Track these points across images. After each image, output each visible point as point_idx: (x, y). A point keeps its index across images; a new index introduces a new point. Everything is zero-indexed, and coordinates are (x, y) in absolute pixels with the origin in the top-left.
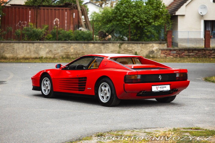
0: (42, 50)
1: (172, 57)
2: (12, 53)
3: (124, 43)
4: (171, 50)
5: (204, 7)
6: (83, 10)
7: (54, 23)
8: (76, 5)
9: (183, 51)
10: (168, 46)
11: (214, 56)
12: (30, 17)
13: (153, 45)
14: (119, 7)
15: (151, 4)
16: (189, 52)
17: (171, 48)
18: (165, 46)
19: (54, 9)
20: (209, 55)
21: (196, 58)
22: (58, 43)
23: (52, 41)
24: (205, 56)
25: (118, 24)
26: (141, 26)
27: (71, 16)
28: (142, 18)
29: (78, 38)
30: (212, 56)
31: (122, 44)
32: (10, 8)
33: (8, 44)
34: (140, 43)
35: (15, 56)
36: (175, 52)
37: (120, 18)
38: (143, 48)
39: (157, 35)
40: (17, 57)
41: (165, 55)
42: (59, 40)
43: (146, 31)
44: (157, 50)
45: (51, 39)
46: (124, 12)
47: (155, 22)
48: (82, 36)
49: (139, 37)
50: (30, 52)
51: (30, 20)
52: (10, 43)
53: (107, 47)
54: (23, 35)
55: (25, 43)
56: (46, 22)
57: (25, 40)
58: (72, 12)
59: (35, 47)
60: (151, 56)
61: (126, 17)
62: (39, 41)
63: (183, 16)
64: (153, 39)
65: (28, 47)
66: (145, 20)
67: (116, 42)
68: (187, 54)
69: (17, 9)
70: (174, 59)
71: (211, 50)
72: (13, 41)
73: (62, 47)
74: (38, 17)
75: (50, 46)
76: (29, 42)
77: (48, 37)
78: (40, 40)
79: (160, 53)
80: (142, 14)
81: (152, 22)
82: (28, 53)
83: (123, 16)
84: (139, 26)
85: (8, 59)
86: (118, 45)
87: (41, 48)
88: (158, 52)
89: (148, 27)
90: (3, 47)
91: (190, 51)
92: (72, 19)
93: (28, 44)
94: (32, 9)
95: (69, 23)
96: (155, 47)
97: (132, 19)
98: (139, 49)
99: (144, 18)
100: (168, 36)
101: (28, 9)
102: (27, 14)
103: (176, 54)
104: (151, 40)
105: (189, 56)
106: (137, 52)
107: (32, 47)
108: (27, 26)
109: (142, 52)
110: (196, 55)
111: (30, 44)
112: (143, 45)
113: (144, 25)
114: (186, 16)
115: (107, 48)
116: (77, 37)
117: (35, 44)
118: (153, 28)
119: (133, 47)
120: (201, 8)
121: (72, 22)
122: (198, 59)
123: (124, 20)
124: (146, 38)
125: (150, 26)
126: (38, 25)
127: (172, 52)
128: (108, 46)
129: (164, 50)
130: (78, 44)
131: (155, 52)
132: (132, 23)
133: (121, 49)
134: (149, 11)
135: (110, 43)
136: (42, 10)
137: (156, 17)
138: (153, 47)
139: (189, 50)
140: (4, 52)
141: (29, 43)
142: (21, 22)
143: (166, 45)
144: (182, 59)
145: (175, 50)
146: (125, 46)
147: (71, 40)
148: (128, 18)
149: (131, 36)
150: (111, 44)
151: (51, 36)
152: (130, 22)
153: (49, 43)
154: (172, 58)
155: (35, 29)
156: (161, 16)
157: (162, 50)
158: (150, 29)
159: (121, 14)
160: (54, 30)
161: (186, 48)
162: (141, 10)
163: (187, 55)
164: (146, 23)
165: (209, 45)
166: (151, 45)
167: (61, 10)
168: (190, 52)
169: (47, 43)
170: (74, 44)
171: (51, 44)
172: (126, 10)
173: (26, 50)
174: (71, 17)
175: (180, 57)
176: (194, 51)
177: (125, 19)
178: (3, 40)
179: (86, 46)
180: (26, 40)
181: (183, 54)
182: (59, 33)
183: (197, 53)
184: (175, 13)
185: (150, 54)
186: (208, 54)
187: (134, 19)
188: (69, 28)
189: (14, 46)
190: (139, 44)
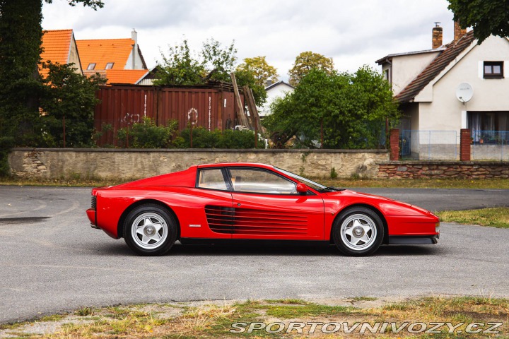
0: (163, 164)
1: (399, 177)
2: (110, 170)
3: (312, 152)
4: (397, 165)
5: (467, 87)
6: (246, 94)
7: (189, 117)
8: (231, 85)
9: (420, 167)
10: (391, 158)
11: (478, 177)
12: (145, 105)
13: (363, 156)
14: (303, 87)
15: (361, 82)
16: (430, 169)
17: (398, 162)
18: (386, 158)
19: (189, 92)
20: (469, 175)
21: (444, 179)
22: (193, 152)
23: (182, 148)
24: (460, 175)
25: (301, 118)
26: (341, 121)
27: (219, 103)
28: (342, 107)
29: (228, 144)
30: (474, 176)
31: (307, 153)
32: (110, 90)
33: (104, 154)
34: (340, 153)
35: (116, 175)
36: (405, 168)
37: (304, 107)
38: (347, 162)
39: (373, 138)
40: (120, 177)
41: (387, 175)
42: (194, 147)
43: (352, 130)
44: (371, 165)
45: (182, 144)
46: (312, 97)
47: (368, 113)
48: (236, 140)
49: (339, 141)
50: (143, 168)
51: (145, 112)
52: (107, 152)
53: (281, 159)
54: (131, 138)
55: (134, 152)
56: (173, 114)
57: (134, 147)
58: (220, 97)
59: (151, 159)
60: (361, 175)
61: (316, 106)
62: (159, 149)
63: (429, 103)
64: (365, 146)
65: (139, 159)
66: (350, 111)
67: (296, 150)
68: (428, 172)
69: (123, 91)
70: (404, 181)
71: (472, 165)
72: (113, 150)
73: (200, 159)
74: (160, 106)
75: (177, 157)
76: (141, 150)
77: (177, 141)
78: (163, 147)
79: (377, 170)
80: (344, 99)
81: (362, 114)
82: (139, 170)
83: (311, 104)
84: (338, 121)
85: (103, 180)
86: (301, 155)
87: (162, 162)
88: (373, 168)
89: (355, 123)
90: (95, 160)
91: (433, 167)
92: (220, 109)
93: (138, 154)
94: (149, 92)
95: (215, 117)
96: (368, 159)
97: (325, 108)
98: (338, 164)
99: (347, 107)
100: (393, 138)
101: (143, 91)
102: (141, 101)
103: (406, 173)
104: (361, 146)
105: (431, 175)
106: (335, 169)
107: (147, 160)
108: (140, 122)
109: (343, 168)
110: (444, 174)
111: (143, 155)
112: (347, 155)
113: (347, 119)
114: (433, 104)
115: (280, 161)
116: (228, 141)
117: (152, 155)
118: (365, 125)
119: (328, 160)
120: (461, 89)
121: (220, 114)
122: (446, 182)
123: (311, 111)
124: (351, 143)
125: (358, 121)
126: (160, 119)
127: (398, 168)
128: (283, 157)
129: (385, 165)
130: (229, 155)
131: (369, 168)
132: (326, 115)
133: (306, 162)
134: (357, 94)
135: (287, 152)
136: (167, 93)
137: (371, 105)
138: (365, 159)
139: (430, 164)
140: (96, 168)
141: (140, 152)
142: (130, 115)
143: (387, 155)
144: (417, 181)
145: (404, 165)
146: (313, 157)
147: (217, 147)
148: (321, 107)
149: (325, 140)
150: (288, 154)
151: (182, 140)
152: (321, 113)
153: (177, 152)
154: (400, 180)
155: (154, 127)
156: (380, 103)
157: (380, 165)
158: (359, 127)
159: (306, 100)
160: (187, 129)
161: (426, 162)
162: (342, 93)
163: (427, 175)
164: (352, 116)
165: (469, 156)
166: (360, 155)
167: (200, 94)
168: (433, 169)
169: (173, 152)
170: (221, 155)
171: (179, 155)
172: (317, 93)
173: (136, 165)
174: (218, 105)
175: (414, 178)
176: (440, 167)
177: (314, 109)
178: (95, 147)
179: (243, 158)
180: (137, 148)
181: (419, 173)
182: (195, 135)
183: (445, 171)
184: (413, 99)
185: (360, 172)
186: (466, 172)
187: (329, 108)
188: (216, 126)
189: (114, 159)
190: (338, 154)
